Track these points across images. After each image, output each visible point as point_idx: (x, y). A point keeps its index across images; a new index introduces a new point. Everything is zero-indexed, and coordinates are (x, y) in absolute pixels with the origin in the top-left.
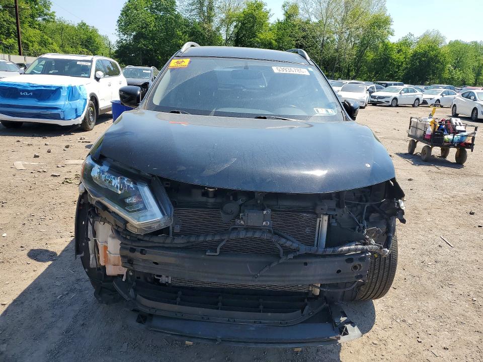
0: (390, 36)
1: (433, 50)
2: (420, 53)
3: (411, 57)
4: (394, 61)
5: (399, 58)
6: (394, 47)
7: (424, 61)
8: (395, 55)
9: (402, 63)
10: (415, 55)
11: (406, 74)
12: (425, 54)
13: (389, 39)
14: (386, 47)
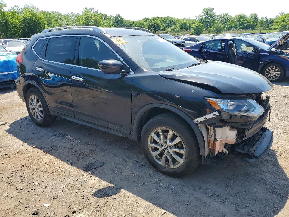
0: (4, 7)
1: (35, 16)
2: (27, 19)
3: (22, 21)
4: (12, 24)
5: (15, 22)
6: (10, 14)
7: (32, 23)
8: (12, 21)
9: (18, 25)
10: (24, 19)
11: (23, 32)
12: (31, 19)
13: (4, 9)
14: (4, 15)
